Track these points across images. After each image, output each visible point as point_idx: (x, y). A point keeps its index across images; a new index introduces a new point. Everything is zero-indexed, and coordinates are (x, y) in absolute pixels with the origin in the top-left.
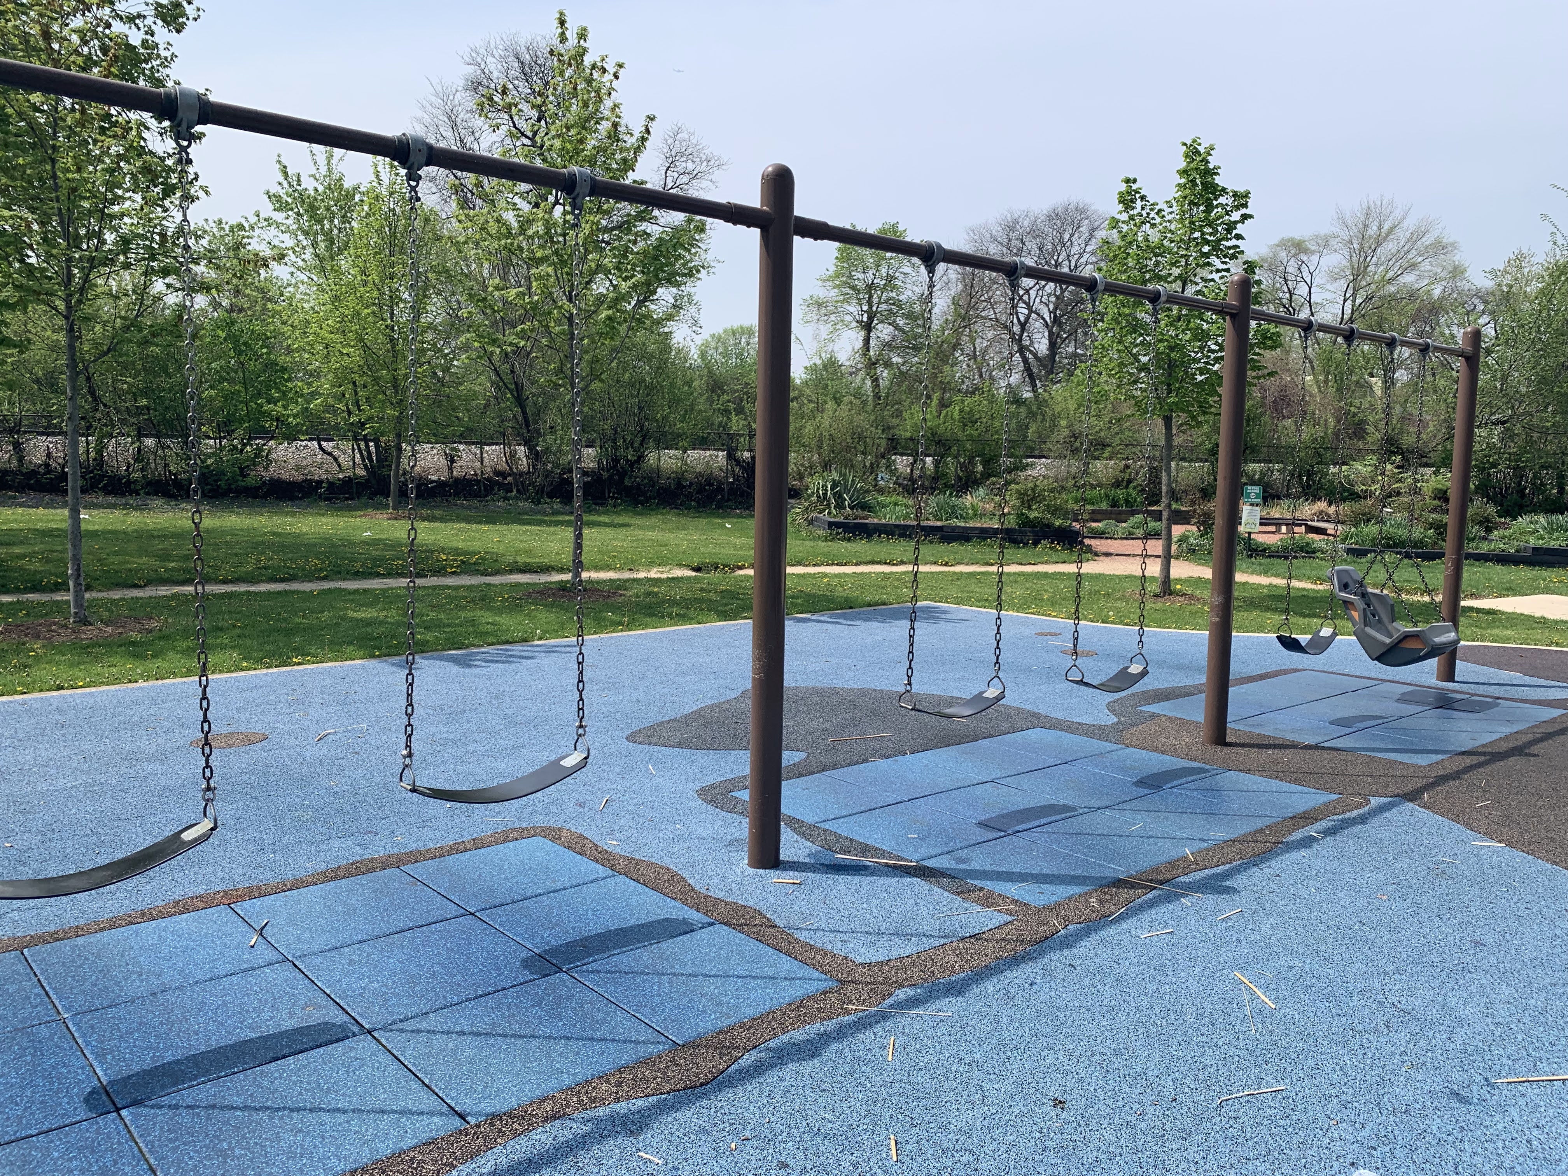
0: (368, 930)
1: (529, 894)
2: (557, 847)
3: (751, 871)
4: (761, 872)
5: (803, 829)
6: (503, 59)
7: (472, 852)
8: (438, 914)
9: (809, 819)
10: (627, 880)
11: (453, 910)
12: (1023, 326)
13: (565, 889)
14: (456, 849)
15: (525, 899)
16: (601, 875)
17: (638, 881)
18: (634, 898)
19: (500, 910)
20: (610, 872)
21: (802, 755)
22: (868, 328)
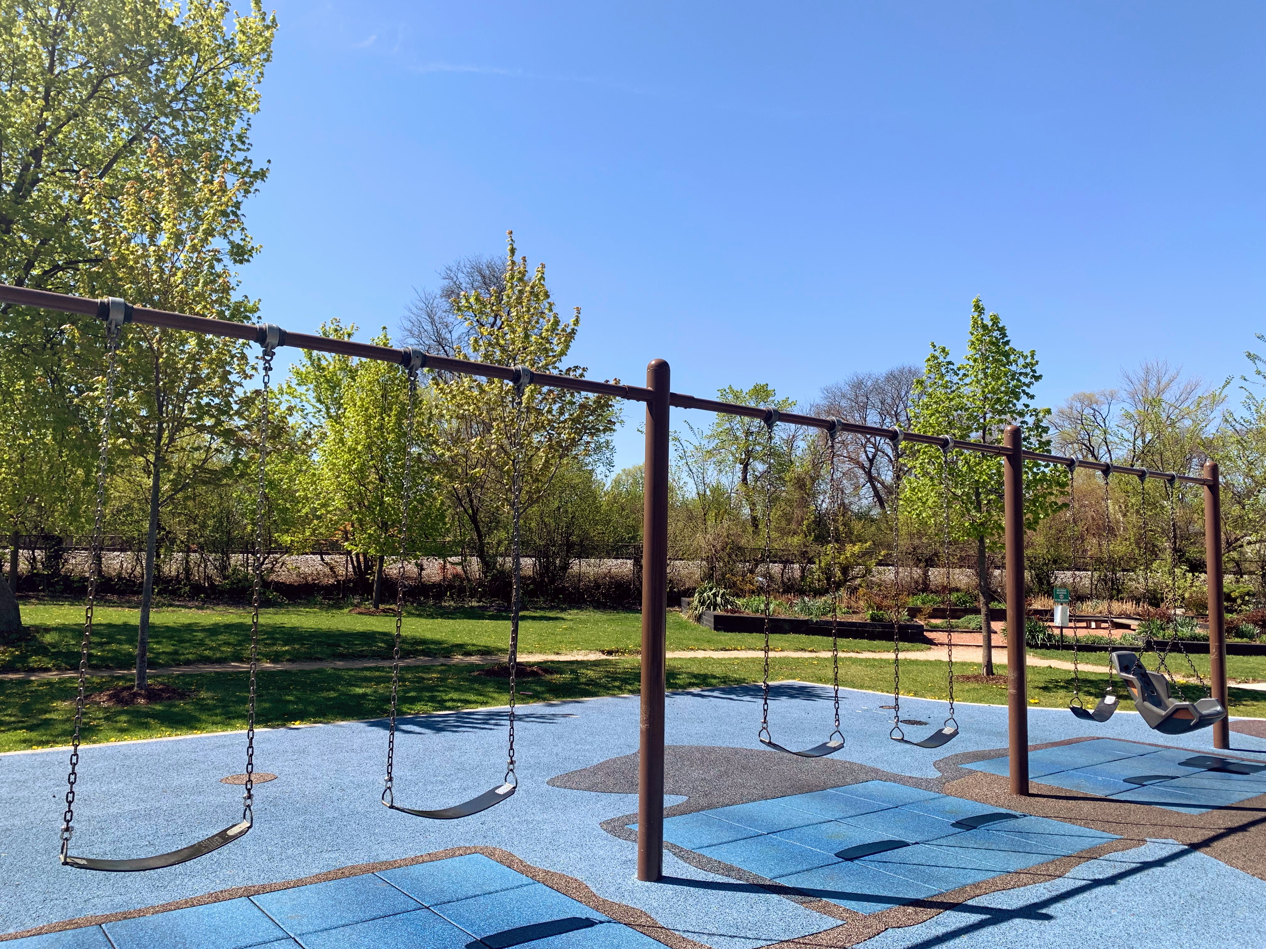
0: (349, 917)
1: (470, 894)
2: (492, 862)
3: (640, 883)
4: (648, 883)
5: (681, 854)
6: (470, 274)
7: (429, 864)
8: (401, 907)
9: (687, 846)
10: (545, 887)
11: (412, 905)
12: (871, 461)
13: (497, 892)
14: (415, 861)
15: (467, 898)
16: (525, 883)
17: (552, 888)
18: (549, 900)
19: (448, 906)
20: (531, 881)
21: (685, 798)
22: (745, 464)
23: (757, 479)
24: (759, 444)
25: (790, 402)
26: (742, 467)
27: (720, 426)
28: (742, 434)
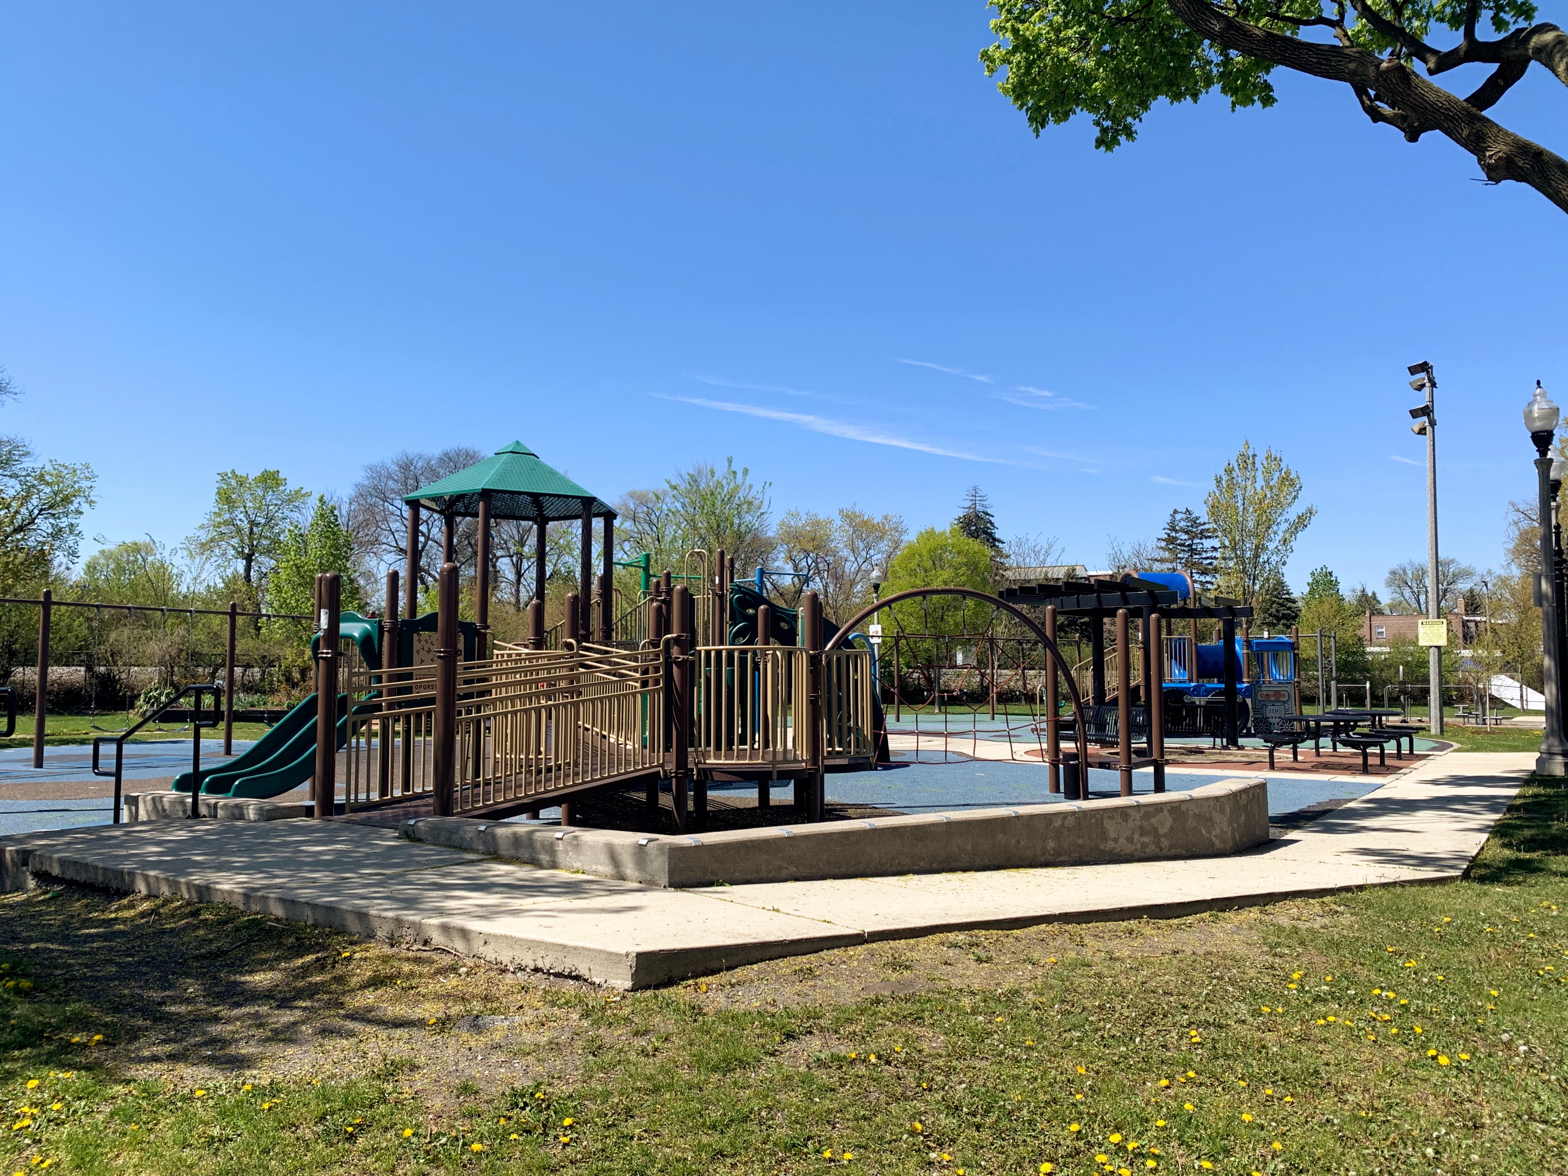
22: (249, 559)
23: (262, 576)
25: (303, 492)
26: (244, 562)
27: (219, 515)
28: (245, 525)
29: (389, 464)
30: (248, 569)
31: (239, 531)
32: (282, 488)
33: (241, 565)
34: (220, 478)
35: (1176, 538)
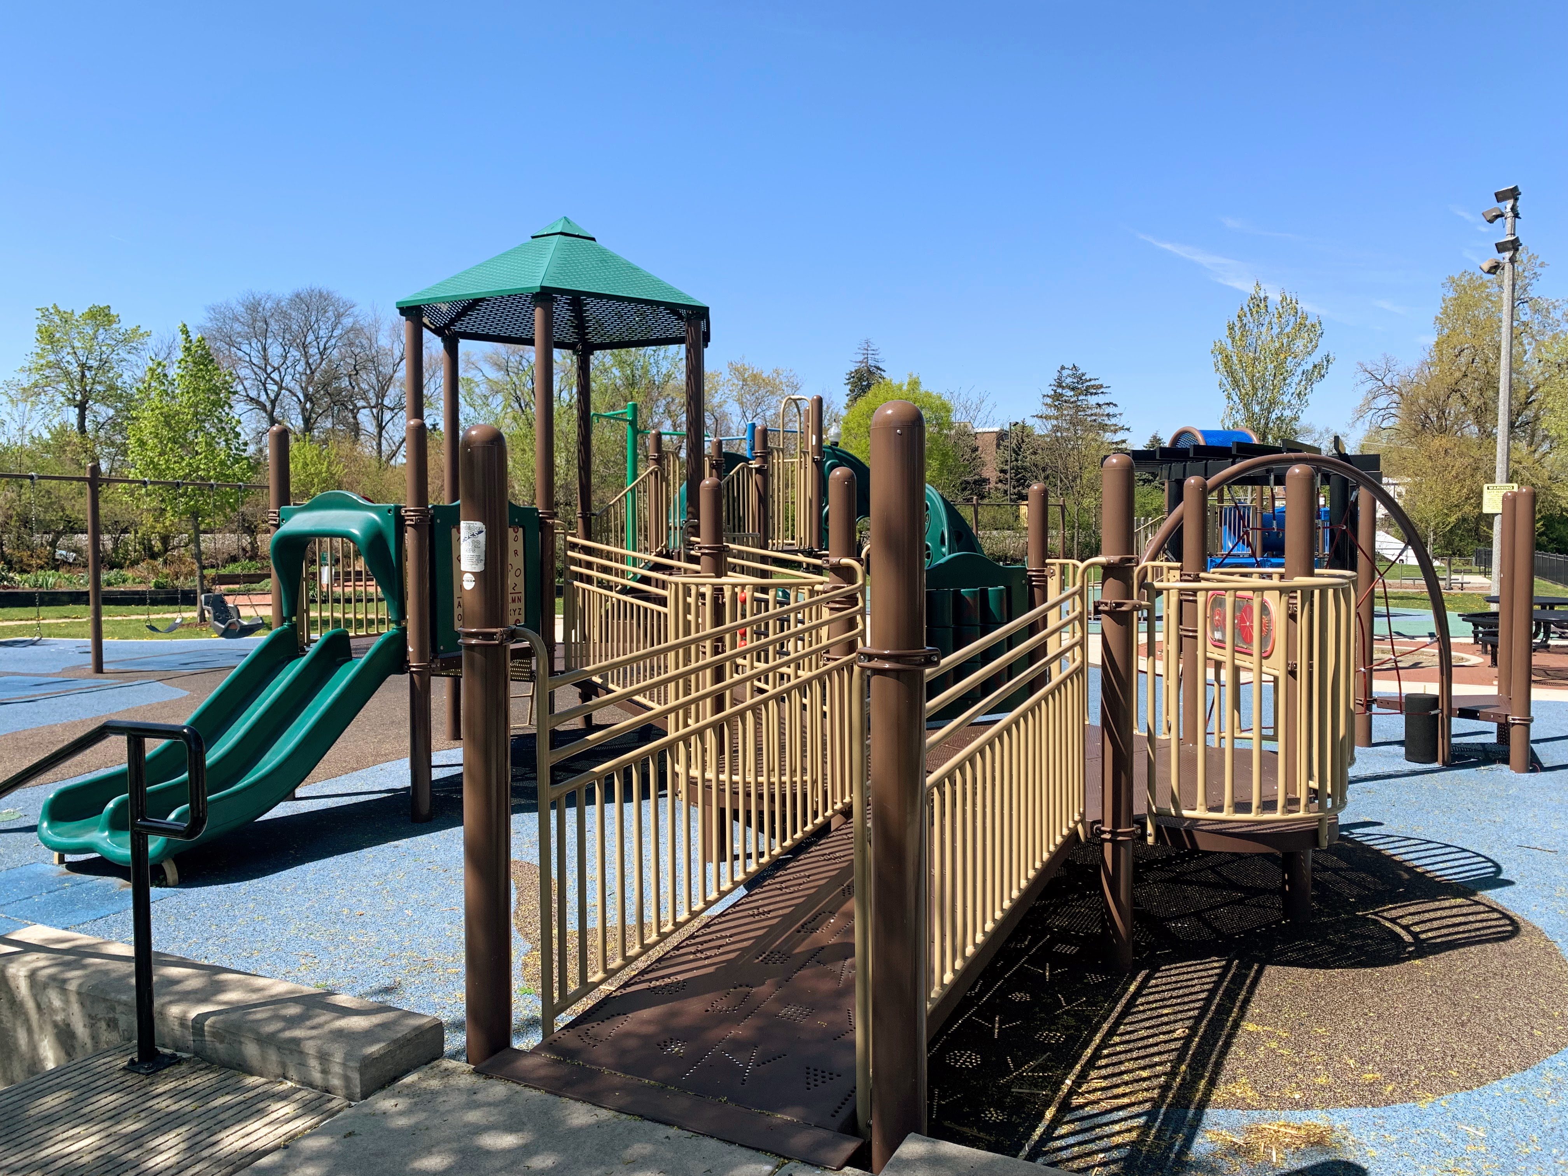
12: (273, 403)
22: (82, 407)
23: (99, 426)
24: (100, 383)
25: (142, 331)
26: (77, 410)
27: (42, 357)
28: (74, 369)
29: (234, 303)
30: (82, 418)
31: (67, 374)
32: (114, 326)
33: (72, 415)
34: (40, 314)
35: (1061, 395)
